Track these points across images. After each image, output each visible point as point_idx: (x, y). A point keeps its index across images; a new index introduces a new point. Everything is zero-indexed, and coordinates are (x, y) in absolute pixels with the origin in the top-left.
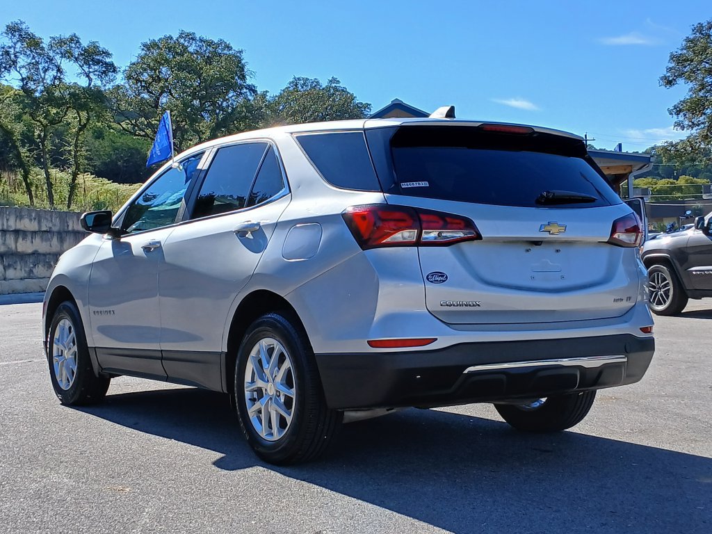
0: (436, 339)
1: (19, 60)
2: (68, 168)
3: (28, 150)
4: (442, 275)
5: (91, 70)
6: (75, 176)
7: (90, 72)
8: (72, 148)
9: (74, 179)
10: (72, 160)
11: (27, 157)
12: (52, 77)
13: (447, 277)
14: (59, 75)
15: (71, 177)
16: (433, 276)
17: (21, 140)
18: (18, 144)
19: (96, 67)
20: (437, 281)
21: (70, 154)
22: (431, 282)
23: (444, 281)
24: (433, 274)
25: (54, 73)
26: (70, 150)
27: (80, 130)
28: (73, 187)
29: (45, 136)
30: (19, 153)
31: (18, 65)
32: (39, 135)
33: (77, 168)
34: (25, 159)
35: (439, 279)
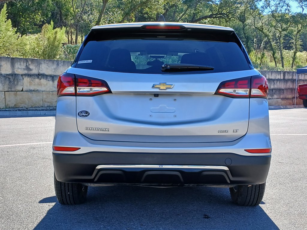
0: (80, 148)
1: (271, 3)
2: (292, 50)
3: (275, 43)
4: (87, 112)
5: (303, 4)
6: (295, 53)
7: (303, 5)
8: (294, 41)
9: (295, 55)
10: (294, 47)
11: (275, 46)
12: (285, 9)
13: (89, 114)
14: (288, 8)
15: (293, 54)
16: (81, 113)
17: (273, 39)
18: (271, 40)
19: (305, 3)
20: (83, 116)
21: (293, 44)
22: (80, 116)
23: (87, 116)
24: (81, 112)
25: (286, 7)
26: (293, 42)
27: (298, 32)
28: (294, 58)
29: (281, 36)
30: (271, 45)
31: (271, 5)
32: (278, 36)
33: (296, 50)
34: (274, 47)
35: (84, 115)
